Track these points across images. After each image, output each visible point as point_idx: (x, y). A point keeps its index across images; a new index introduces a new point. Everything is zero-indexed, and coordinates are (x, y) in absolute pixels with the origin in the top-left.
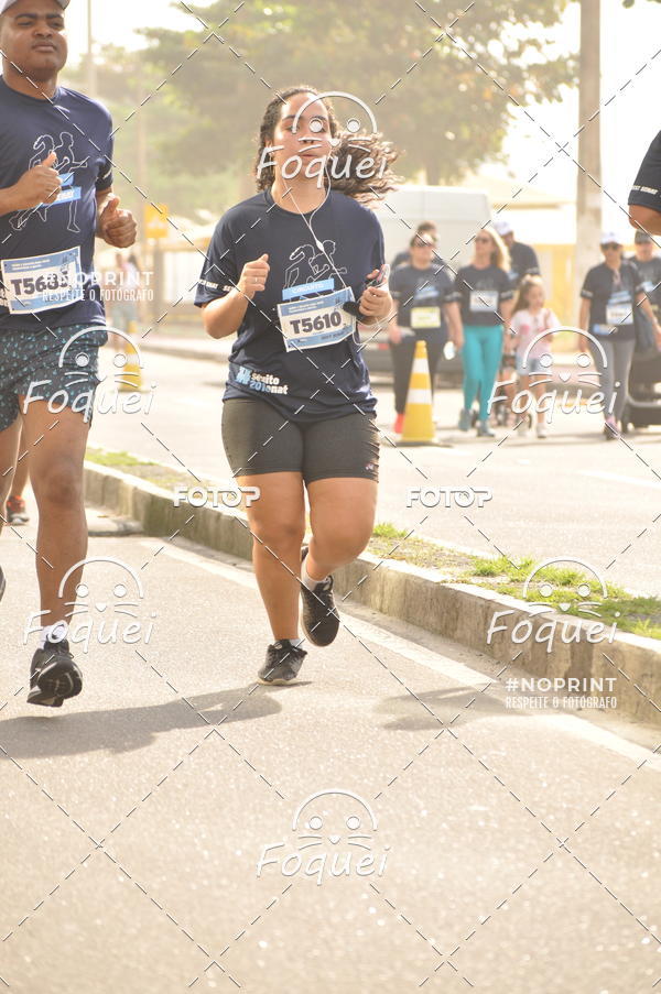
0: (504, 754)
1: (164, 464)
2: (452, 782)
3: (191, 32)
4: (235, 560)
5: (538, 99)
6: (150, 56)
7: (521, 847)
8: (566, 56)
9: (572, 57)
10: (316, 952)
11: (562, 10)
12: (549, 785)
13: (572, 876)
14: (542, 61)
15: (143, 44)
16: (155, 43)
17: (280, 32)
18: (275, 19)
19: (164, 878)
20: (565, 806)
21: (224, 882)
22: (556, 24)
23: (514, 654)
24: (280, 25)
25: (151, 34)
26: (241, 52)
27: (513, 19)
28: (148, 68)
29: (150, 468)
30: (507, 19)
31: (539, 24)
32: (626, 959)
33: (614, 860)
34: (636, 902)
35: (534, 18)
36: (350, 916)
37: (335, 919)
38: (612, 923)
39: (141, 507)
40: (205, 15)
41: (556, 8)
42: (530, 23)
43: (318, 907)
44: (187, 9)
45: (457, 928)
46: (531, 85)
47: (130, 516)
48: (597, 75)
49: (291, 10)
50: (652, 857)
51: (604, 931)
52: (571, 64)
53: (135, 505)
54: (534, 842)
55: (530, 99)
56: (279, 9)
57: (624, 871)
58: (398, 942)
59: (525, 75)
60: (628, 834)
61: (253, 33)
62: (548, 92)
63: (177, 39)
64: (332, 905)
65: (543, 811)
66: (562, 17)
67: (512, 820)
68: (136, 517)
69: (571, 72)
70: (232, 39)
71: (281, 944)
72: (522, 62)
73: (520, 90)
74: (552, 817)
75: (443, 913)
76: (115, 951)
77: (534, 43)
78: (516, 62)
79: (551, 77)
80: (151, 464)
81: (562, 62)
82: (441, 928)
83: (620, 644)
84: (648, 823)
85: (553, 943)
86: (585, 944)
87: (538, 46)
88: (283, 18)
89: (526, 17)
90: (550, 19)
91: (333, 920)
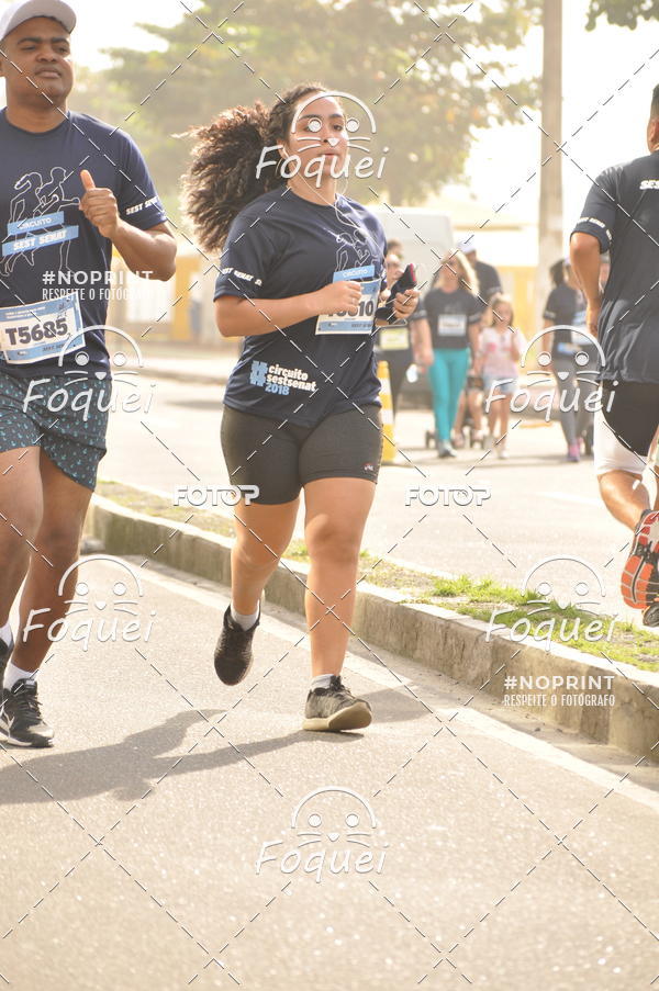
0: (462, 774)
1: (126, 483)
2: (410, 802)
3: (155, 52)
4: (195, 579)
5: (501, 122)
6: (115, 76)
7: (478, 867)
8: (529, 78)
9: (535, 80)
10: (273, 972)
11: (524, 33)
12: (507, 805)
13: (529, 896)
15: (109, 63)
16: (120, 63)
17: (244, 52)
18: (238, 39)
19: (122, 898)
20: (523, 826)
21: (182, 901)
22: (519, 47)
23: (472, 674)
24: (244, 46)
25: (116, 54)
26: (207, 72)
27: (475, 41)
28: (113, 87)
29: (112, 487)
30: (470, 42)
31: (502, 47)
32: (582, 980)
33: (571, 880)
34: (593, 922)
35: (497, 41)
36: (307, 936)
37: (293, 939)
38: (569, 944)
39: (102, 526)
40: (170, 36)
41: (519, 31)
42: (492, 46)
43: (276, 927)
44: (152, 30)
45: (414, 949)
46: (494, 108)
47: (91, 534)
48: (559, 98)
49: (255, 31)
50: (609, 878)
51: (560, 951)
52: (534, 86)
53: (96, 522)
54: (491, 862)
55: (492, 121)
56: (243, 30)
57: (581, 891)
58: (355, 962)
59: (488, 96)
60: (585, 854)
61: (219, 54)
62: (510, 113)
63: (142, 59)
64: (289, 924)
65: (501, 831)
66: (525, 40)
67: (469, 840)
68: (97, 536)
69: (534, 94)
70: (194, 58)
71: (238, 964)
72: (485, 85)
73: (482, 112)
74: (509, 838)
75: (400, 933)
76: (71, 970)
77: (496, 65)
78: (480, 84)
79: (513, 99)
80: (112, 483)
81: (523, 85)
82: (398, 948)
83: (579, 665)
84: (605, 843)
85: (510, 964)
86: (541, 965)
87: (501, 69)
88: (247, 38)
89: (488, 39)
90: (513, 42)
91: (291, 940)
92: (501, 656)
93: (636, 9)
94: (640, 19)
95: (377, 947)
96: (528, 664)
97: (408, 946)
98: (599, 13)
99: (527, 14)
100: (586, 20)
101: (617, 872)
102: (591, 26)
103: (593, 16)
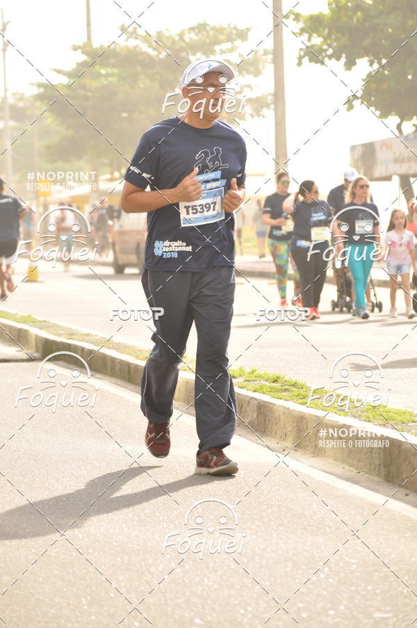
0: (243, 476)
1: (52, 321)
2: (215, 492)
3: (61, 84)
5: (252, 116)
6: (40, 97)
7: (253, 527)
8: (266, 93)
9: (269, 94)
10: (142, 588)
11: (264, 68)
12: (268, 492)
13: (281, 542)
14: (254, 96)
15: (36, 91)
16: (42, 90)
17: (110, 83)
18: (107, 76)
19: (58, 550)
20: (277, 503)
21: (90, 551)
22: (261, 76)
23: (247, 421)
24: (110, 79)
25: (39, 85)
26: (89, 94)
28: (38, 104)
29: (44, 323)
31: (252, 76)
32: (312, 586)
33: (304, 532)
34: (317, 555)
35: (248, 73)
36: (160, 568)
37: (153, 569)
38: (304, 567)
39: (40, 346)
40: (69, 75)
41: (261, 67)
42: (246, 75)
43: (143, 563)
44: (59, 72)
45: (219, 573)
46: (248, 110)
47: (34, 350)
48: (284, 104)
49: (116, 71)
50: (325, 530)
51: (299, 572)
52: (270, 98)
53: (36, 344)
54: (260, 524)
55: (248, 117)
56: (109, 70)
57: (310, 538)
58: (187, 581)
60: (312, 518)
61: (95, 84)
62: (257, 112)
63: (54, 88)
64: (150, 561)
65: (265, 507)
66: (263, 71)
67: (248, 512)
68: (37, 351)
69: (270, 102)
70: (83, 87)
71: (123, 584)
74: (270, 510)
75: (212, 565)
76: (31, 590)
77: (249, 86)
79: (259, 104)
80: (45, 321)
82: (210, 573)
83: (305, 414)
84: (322, 511)
85: (272, 579)
86: (289, 579)
87: (251, 88)
88: (112, 75)
89: (244, 72)
90: (257, 73)
91: (151, 570)
92: (262, 410)
93: (324, 54)
94: (326, 59)
95: (199, 573)
96: (277, 414)
97: (216, 571)
98: (304, 57)
99: (264, 57)
100: (297, 61)
101: (329, 527)
102: (299, 64)
103: (300, 58)
